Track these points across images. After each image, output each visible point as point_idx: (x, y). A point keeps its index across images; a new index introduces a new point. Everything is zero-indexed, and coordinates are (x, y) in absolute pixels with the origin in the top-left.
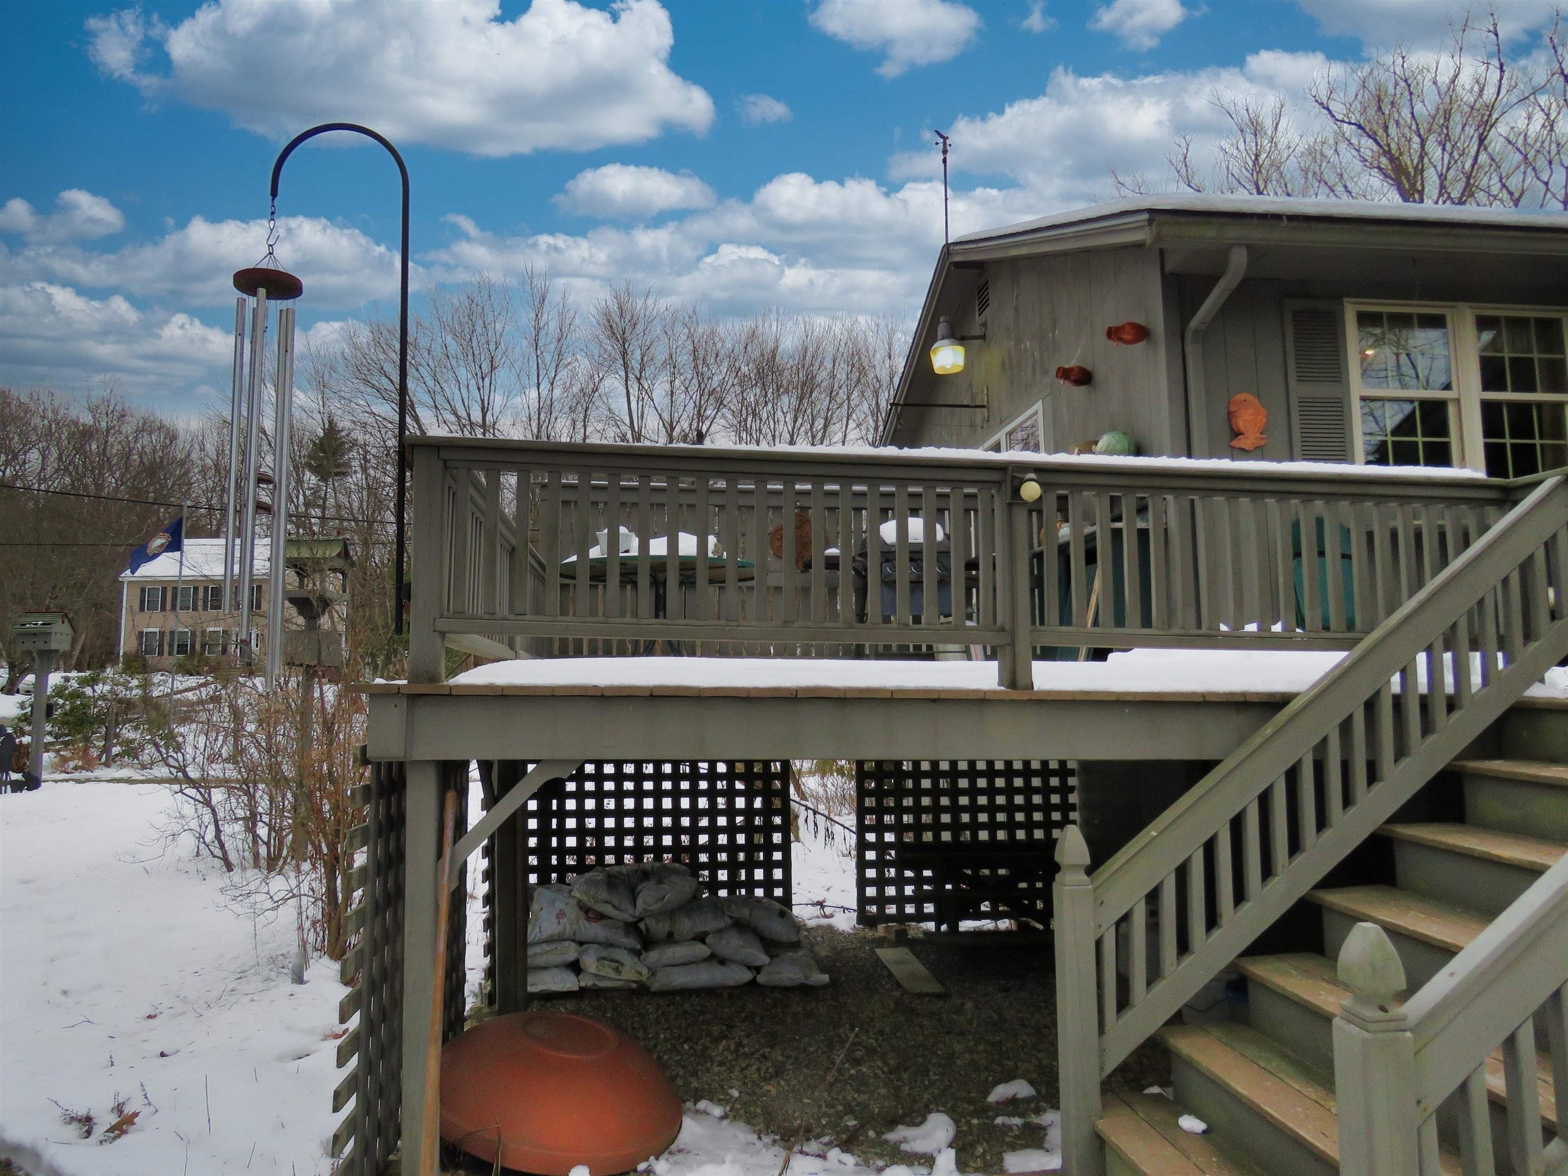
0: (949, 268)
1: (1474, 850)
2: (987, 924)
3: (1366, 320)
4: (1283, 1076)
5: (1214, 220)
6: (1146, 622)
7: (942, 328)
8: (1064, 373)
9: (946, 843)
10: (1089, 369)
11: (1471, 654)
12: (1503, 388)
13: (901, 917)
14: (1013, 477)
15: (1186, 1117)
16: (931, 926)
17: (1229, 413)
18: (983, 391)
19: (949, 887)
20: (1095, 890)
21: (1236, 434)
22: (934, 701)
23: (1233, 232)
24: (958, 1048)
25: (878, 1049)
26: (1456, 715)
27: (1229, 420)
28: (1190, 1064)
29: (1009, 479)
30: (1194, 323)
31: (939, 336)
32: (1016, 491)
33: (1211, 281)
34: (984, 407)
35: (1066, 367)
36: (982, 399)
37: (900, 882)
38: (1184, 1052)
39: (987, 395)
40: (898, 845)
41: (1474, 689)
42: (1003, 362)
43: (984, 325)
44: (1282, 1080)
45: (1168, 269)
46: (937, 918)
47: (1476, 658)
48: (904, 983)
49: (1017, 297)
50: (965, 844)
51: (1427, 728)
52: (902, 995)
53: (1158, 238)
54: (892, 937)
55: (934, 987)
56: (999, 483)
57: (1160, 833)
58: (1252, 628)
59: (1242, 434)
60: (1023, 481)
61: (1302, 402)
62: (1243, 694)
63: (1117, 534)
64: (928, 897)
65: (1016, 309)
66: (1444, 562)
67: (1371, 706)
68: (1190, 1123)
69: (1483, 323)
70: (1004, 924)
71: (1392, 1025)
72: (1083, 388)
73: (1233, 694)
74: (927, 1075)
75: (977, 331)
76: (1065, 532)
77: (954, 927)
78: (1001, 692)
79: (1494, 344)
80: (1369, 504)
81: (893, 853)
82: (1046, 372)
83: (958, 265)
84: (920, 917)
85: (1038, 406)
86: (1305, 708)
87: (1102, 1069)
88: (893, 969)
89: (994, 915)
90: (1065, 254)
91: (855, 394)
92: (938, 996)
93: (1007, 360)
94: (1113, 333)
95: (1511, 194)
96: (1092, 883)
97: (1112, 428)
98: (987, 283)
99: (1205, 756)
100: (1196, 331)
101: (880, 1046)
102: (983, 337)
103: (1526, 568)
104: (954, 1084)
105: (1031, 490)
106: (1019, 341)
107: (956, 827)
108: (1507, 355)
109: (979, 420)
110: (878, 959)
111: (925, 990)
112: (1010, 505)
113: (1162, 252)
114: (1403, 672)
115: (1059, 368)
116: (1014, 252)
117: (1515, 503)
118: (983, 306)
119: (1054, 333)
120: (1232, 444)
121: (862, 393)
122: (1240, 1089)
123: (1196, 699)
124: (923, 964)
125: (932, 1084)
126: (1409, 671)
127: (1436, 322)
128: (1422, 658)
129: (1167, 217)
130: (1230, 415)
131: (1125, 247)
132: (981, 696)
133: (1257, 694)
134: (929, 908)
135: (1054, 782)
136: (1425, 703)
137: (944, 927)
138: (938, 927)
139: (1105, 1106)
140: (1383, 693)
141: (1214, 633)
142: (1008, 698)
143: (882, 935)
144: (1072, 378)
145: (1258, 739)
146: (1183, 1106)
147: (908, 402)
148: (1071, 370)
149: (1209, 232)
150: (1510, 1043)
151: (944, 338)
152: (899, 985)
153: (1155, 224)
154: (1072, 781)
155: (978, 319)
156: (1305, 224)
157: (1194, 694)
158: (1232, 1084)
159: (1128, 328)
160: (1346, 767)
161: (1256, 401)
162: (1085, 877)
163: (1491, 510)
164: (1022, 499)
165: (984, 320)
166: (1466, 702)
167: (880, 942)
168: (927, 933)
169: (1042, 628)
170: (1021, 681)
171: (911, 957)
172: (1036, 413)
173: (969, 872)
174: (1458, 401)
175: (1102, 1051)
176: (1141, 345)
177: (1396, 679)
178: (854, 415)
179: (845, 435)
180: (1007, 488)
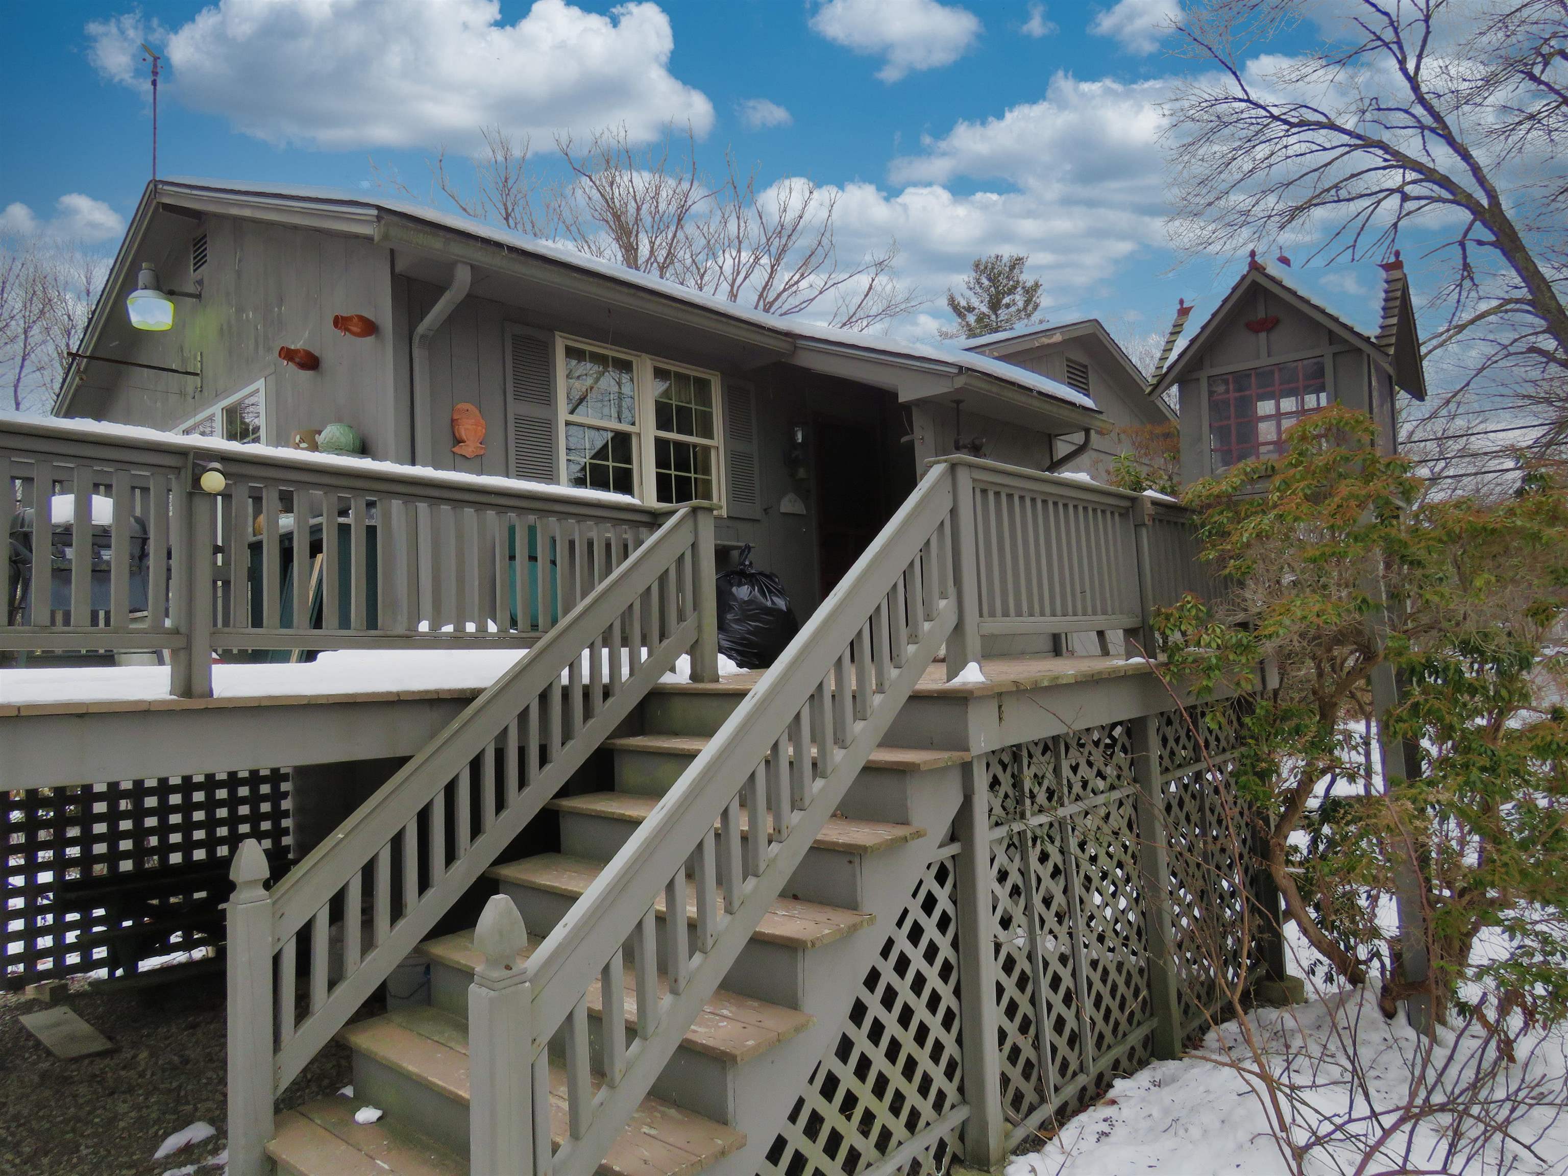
0: (156, 209)
1: (613, 813)
2: (179, 957)
3: (571, 352)
4: (452, 1044)
5: (441, 233)
6: (345, 622)
7: (144, 276)
8: (288, 354)
9: (127, 874)
10: (316, 354)
11: (623, 649)
12: (671, 430)
13: (61, 970)
14: (195, 465)
15: (364, 1110)
16: (102, 973)
17: (453, 421)
18: (195, 358)
19: (127, 924)
20: (274, 903)
21: (458, 441)
22: (80, 716)
23: (457, 249)
24: (122, 1108)
25: (10, 1138)
26: (610, 701)
27: (453, 427)
28: (369, 1058)
29: (190, 466)
30: (421, 329)
31: (140, 284)
32: (196, 481)
33: (439, 290)
34: (197, 374)
35: (293, 347)
36: (195, 366)
37: (57, 930)
38: (364, 1046)
39: (201, 362)
40: (59, 885)
41: (624, 679)
42: (222, 329)
43: (200, 282)
44: (451, 1048)
45: (399, 268)
46: (111, 962)
47: (625, 652)
48: (55, 1051)
49: (240, 261)
50: (152, 871)
51: (588, 714)
52: (53, 1065)
53: (386, 237)
54: (46, 997)
55: (100, 1044)
56: (177, 470)
57: (346, 836)
58: (449, 628)
59: (464, 442)
60: (206, 470)
61: (518, 419)
62: (437, 692)
63: (344, 530)
64: (99, 941)
65: (239, 274)
66: (608, 570)
67: (544, 697)
68: (367, 1115)
69: (660, 374)
70: (198, 953)
71: (516, 980)
72: (309, 373)
73: (427, 692)
74: (78, 1151)
75: (191, 288)
76: (286, 522)
77: (132, 969)
78: (172, 701)
79: (666, 393)
80: (552, 519)
81: (51, 895)
82: (269, 349)
83: (167, 207)
84: (88, 964)
85: (260, 384)
86: (489, 702)
87: (276, 1087)
88: (45, 1038)
89: (188, 945)
90: (295, 228)
91: (35, 330)
92: (101, 1054)
93: (225, 327)
94: (340, 322)
95: (698, 269)
96: (270, 897)
97: (339, 420)
98: (205, 236)
99: (400, 753)
100: (422, 336)
101: (13, 1134)
102: (198, 296)
103: (663, 579)
104: (113, 1152)
105: (213, 481)
106: (240, 310)
107: (139, 853)
108: (674, 403)
109: (190, 390)
110: (23, 1028)
111: (85, 1051)
112: (191, 495)
113: (392, 252)
114: (571, 666)
115: (282, 348)
116: (234, 211)
117: (660, 526)
118: (200, 261)
119: (280, 309)
120: (455, 449)
121: (48, 329)
122: (411, 1068)
123: (391, 699)
124: (88, 1021)
125: (81, 1160)
126: (575, 665)
127: (625, 366)
128: (586, 653)
129: (395, 219)
130: (453, 422)
131: (356, 236)
132: (145, 707)
133: (449, 690)
134: (100, 953)
135: (265, 789)
136: (587, 692)
137: (119, 972)
138: (111, 973)
139: (278, 1125)
140: (554, 685)
141: (413, 633)
142: (178, 708)
143: (32, 997)
144: (297, 360)
145: (446, 734)
146: (361, 1100)
147: (97, 355)
148: (296, 351)
149: (436, 243)
150: (606, 970)
151: (146, 288)
152: (49, 1053)
153: (383, 222)
154: (285, 786)
155: (193, 276)
156: (522, 258)
157: (390, 693)
158: (405, 1065)
159: (356, 320)
160: (522, 752)
161: (477, 412)
162: (263, 892)
163: (643, 530)
164: (201, 489)
165: (199, 277)
166: (617, 689)
167: (29, 1007)
168: (98, 983)
169: (226, 630)
170: (197, 688)
171: (71, 1015)
172: (257, 391)
173: (155, 902)
174: (639, 435)
175: (276, 1070)
176: (370, 340)
177: (565, 672)
178: (33, 355)
179: (19, 380)
180: (187, 474)
